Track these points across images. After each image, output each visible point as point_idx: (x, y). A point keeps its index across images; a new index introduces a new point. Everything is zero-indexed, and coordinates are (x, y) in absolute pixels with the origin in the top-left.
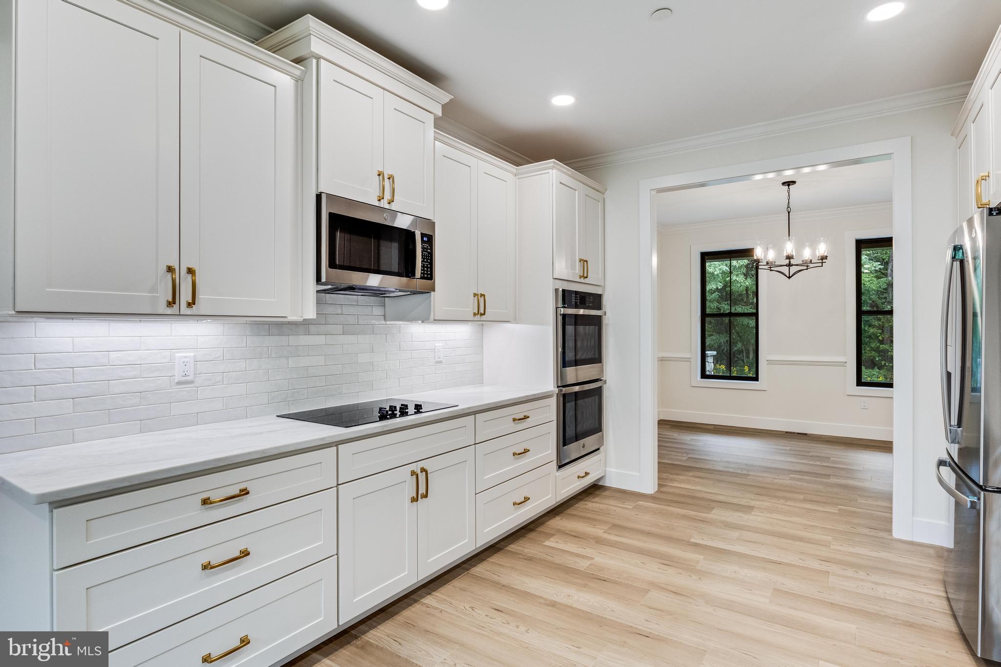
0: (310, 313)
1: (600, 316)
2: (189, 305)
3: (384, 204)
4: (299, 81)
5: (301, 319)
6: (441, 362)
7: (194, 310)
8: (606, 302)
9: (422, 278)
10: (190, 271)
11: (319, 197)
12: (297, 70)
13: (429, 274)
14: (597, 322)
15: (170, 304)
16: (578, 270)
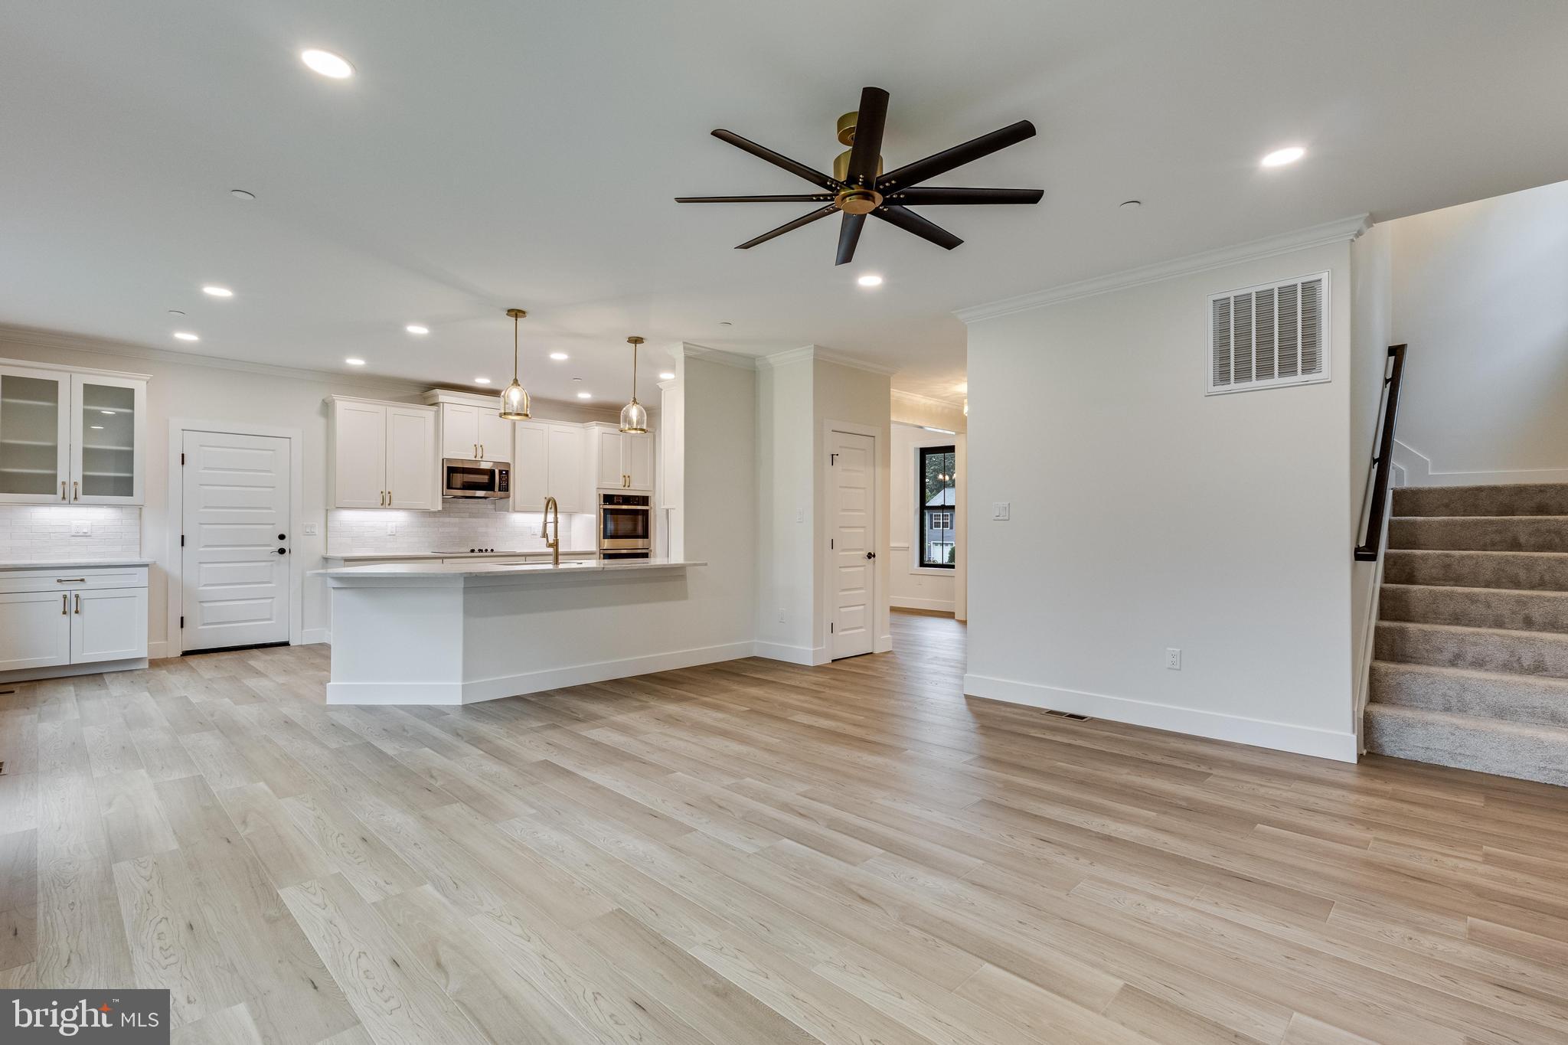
0: (440, 508)
1: (648, 510)
2: (389, 504)
3: (479, 458)
4: (437, 412)
5: (436, 510)
6: (535, 535)
7: (390, 507)
8: (651, 502)
9: (500, 490)
10: (389, 493)
11: (443, 460)
12: (434, 408)
13: (507, 489)
14: (646, 513)
15: (382, 504)
16: (621, 483)
